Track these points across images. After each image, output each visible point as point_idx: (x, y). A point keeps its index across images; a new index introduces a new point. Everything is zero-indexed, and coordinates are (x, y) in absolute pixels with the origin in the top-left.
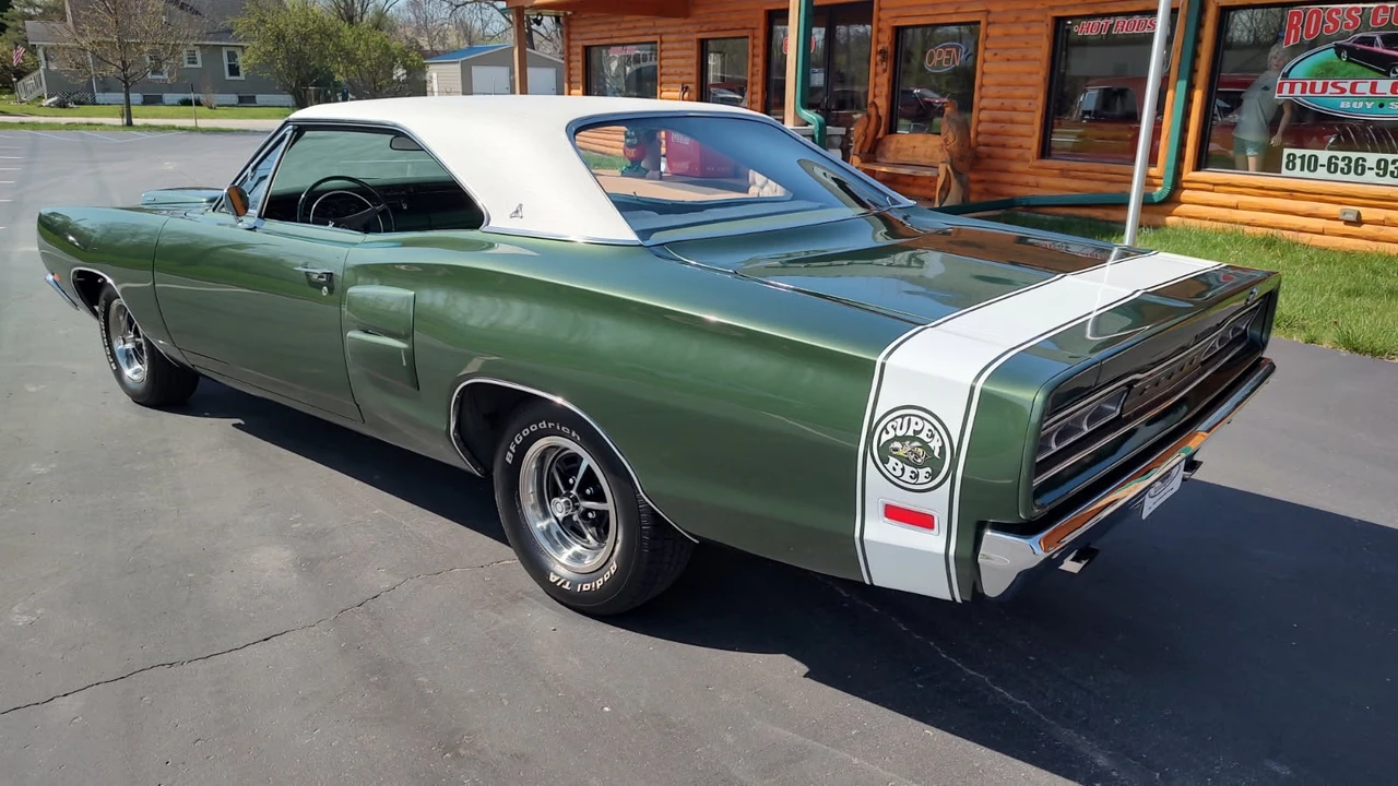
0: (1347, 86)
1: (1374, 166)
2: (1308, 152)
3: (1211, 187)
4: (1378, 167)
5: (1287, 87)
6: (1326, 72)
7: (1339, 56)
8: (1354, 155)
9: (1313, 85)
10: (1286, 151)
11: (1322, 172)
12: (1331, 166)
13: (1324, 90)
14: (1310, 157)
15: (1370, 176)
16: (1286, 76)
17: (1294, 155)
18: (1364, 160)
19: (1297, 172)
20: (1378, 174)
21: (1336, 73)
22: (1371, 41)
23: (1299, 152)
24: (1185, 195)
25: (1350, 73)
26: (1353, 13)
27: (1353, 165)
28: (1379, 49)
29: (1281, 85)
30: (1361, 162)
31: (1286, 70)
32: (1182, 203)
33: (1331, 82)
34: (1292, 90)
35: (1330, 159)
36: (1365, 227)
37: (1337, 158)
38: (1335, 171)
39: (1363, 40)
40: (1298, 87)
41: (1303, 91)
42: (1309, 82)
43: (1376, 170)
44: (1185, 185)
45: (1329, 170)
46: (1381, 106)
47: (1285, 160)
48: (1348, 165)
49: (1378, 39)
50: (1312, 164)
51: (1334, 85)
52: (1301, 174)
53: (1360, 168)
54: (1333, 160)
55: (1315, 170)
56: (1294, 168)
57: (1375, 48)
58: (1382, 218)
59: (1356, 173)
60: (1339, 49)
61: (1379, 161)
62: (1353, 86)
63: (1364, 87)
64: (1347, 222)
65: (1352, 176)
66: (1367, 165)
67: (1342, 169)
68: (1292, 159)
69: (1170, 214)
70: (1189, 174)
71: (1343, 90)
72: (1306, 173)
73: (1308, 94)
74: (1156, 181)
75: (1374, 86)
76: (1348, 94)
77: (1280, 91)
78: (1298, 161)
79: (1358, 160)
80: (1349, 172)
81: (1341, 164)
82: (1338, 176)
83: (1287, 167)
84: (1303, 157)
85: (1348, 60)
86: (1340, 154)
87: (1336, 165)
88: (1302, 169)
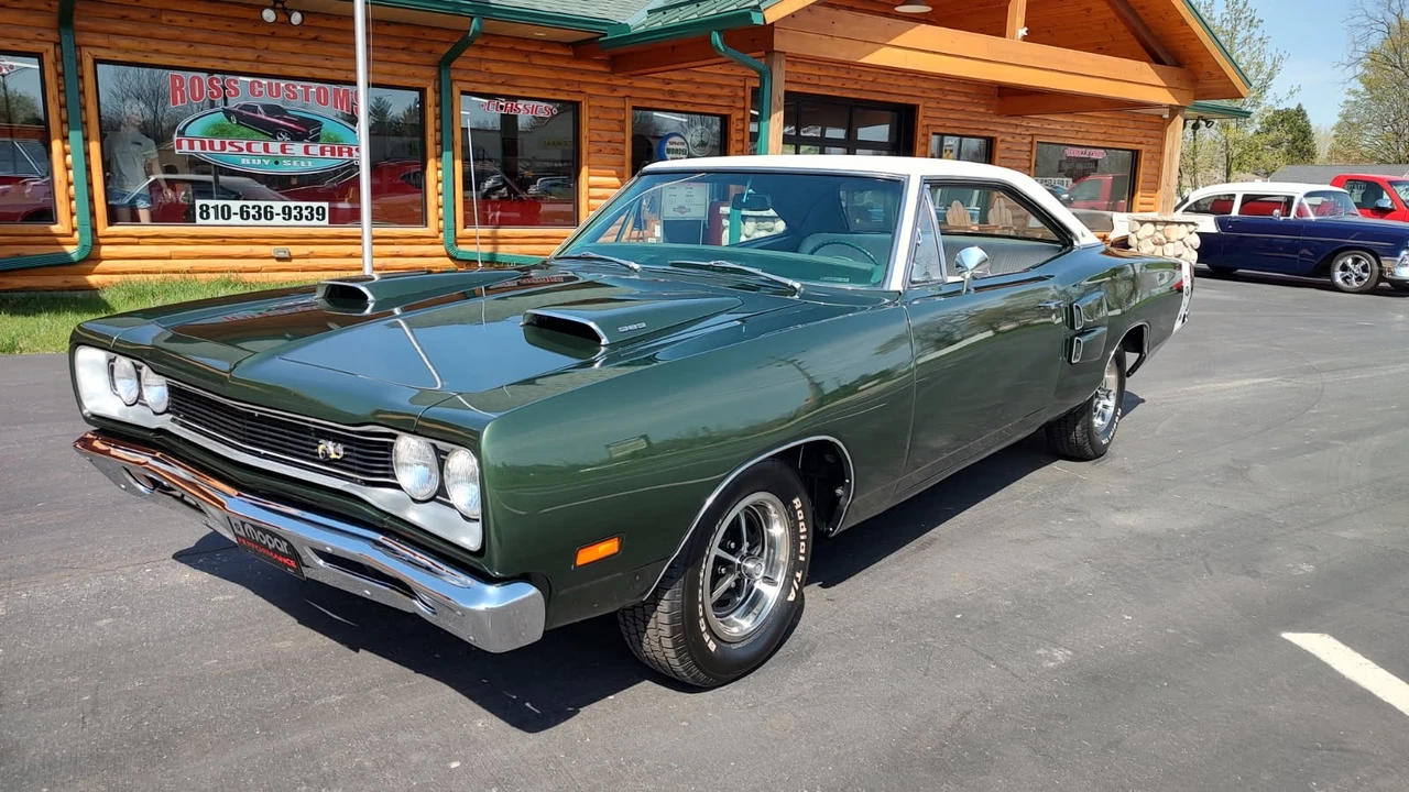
0: (243, 145)
1: (281, 212)
2: (221, 203)
3: (136, 240)
4: (284, 213)
5: (185, 144)
6: (219, 131)
7: (230, 120)
8: (263, 204)
9: (212, 144)
10: (199, 203)
11: (235, 219)
12: (244, 213)
13: (223, 148)
14: (223, 207)
15: (278, 220)
16: (182, 133)
17: (207, 207)
18: (271, 207)
19: (212, 220)
20: (284, 218)
21: (229, 135)
22: (254, 109)
23: (211, 203)
24: (105, 250)
25: (242, 134)
26: (232, 83)
27: (262, 212)
28: (263, 117)
29: (179, 142)
30: (269, 209)
31: (180, 127)
32: (102, 260)
33: (227, 141)
34: (191, 146)
35: (242, 208)
36: (295, 261)
37: (248, 207)
38: (248, 218)
39: (246, 107)
40: (197, 144)
41: (203, 147)
42: (207, 140)
43: (282, 215)
44: (101, 240)
45: (242, 217)
46: (277, 163)
47: (198, 211)
48: (258, 212)
49: (260, 108)
50: (226, 213)
51: (231, 144)
52: (217, 222)
53: (268, 214)
54: (245, 209)
55: (229, 218)
56: (208, 217)
57: (259, 115)
58: (306, 252)
59: (266, 218)
60: (228, 113)
61: (284, 208)
62: (249, 147)
63: (258, 147)
64: (279, 259)
65: (263, 221)
66: (275, 211)
67: (254, 216)
68: (205, 211)
69: (90, 272)
70: (104, 229)
71: (241, 149)
72: (221, 221)
73: (208, 151)
74: (61, 239)
75: (266, 148)
76: (245, 152)
77: (180, 147)
78: (212, 211)
79: (266, 208)
80: (260, 218)
81: (252, 212)
82: (251, 221)
83: (202, 217)
84: (216, 207)
85: (238, 123)
86: (251, 203)
87: (248, 213)
88: (217, 218)
